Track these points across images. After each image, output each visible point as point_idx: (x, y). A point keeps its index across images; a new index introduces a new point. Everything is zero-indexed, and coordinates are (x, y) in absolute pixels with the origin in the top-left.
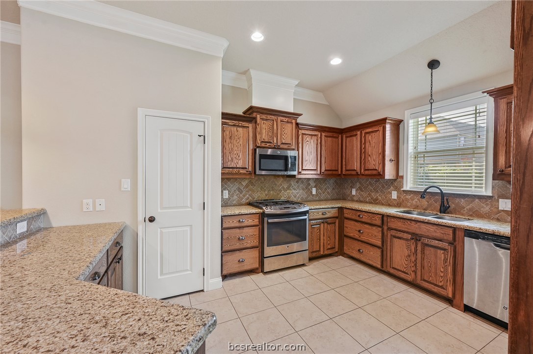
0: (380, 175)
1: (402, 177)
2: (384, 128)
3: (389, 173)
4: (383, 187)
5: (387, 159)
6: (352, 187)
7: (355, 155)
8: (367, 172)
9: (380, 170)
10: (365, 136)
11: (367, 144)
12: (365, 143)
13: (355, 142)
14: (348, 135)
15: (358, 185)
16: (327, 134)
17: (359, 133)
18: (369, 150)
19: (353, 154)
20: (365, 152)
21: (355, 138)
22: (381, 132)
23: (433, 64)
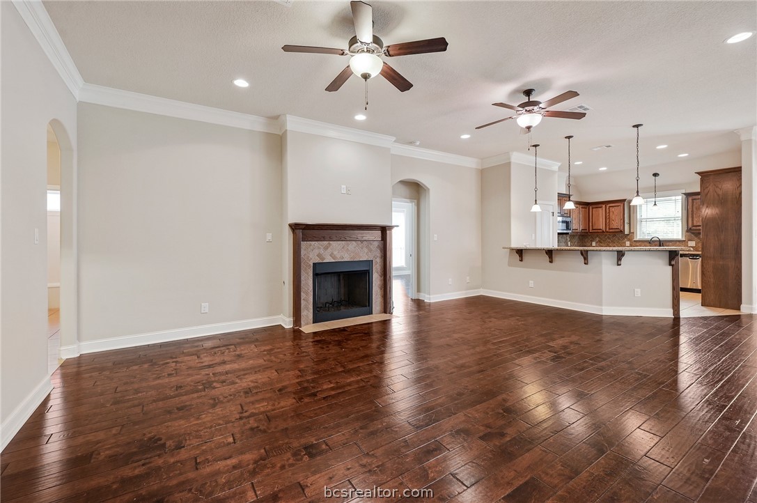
0: (622, 232)
1: (633, 233)
2: (624, 205)
3: (627, 232)
4: (619, 239)
5: (626, 222)
6: (592, 241)
7: (601, 220)
8: (611, 230)
9: (622, 228)
10: (609, 208)
11: (611, 213)
12: (609, 212)
13: (601, 212)
14: (594, 206)
15: (598, 239)
16: (583, 206)
17: (604, 206)
18: (612, 217)
19: (598, 220)
20: (609, 218)
21: (600, 209)
22: (622, 207)
23: (655, 175)
